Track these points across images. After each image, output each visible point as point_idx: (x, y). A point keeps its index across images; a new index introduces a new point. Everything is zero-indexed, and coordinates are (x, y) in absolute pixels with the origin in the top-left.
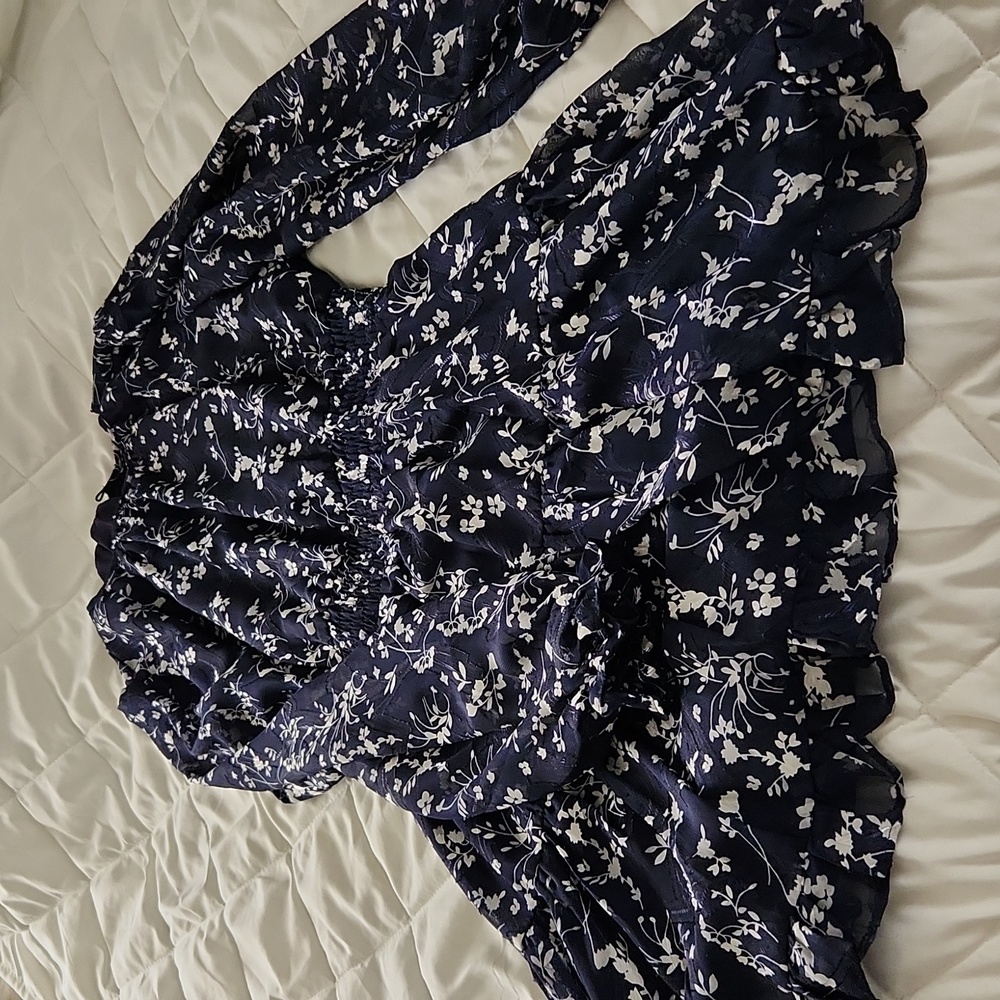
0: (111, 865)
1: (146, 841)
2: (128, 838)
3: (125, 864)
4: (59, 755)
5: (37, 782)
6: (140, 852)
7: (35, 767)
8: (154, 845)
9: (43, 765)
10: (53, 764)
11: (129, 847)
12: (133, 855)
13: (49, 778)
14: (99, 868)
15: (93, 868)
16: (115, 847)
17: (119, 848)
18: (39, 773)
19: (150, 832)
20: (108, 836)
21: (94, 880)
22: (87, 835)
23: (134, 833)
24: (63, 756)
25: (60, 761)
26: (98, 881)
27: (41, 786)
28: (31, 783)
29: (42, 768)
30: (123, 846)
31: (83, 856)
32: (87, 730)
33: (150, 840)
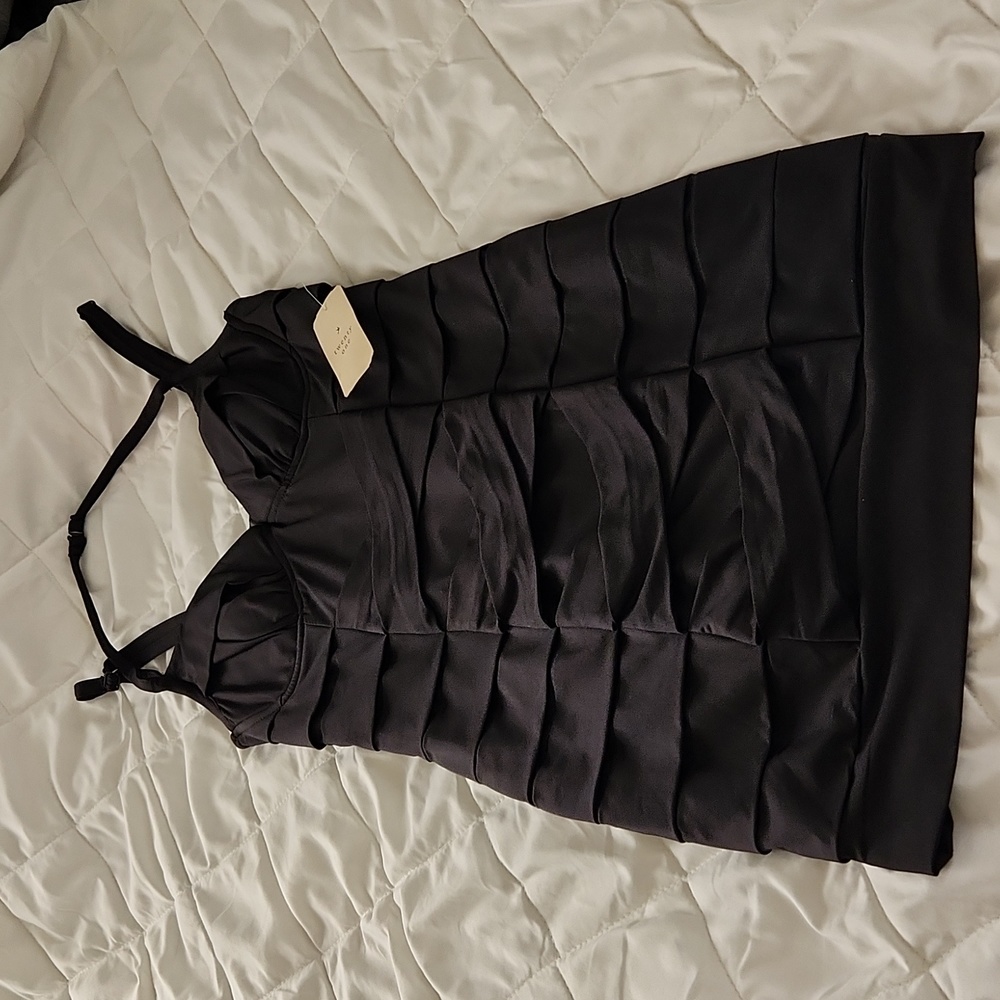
0: (96, 966)
1: (137, 939)
2: (118, 935)
3: (111, 964)
4: (47, 844)
5: (18, 872)
6: (130, 952)
7: (18, 857)
8: (147, 944)
9: (28, 855)
10: (38, 854)
11: (117, 946)
12: (121, 955)
13: (34, 868)
14: (81, 968)
15: (75, 969)
16: (101, 946)
17: (106, 946)
18: (22, 864)
19: (142, 930)
20: (95, 933)
21: (74, 980)
22: (70, 931)
23: (126, 930)
24: (50, 845)
25: (48, 851)
26: (80, 982)
27: (23, 877)
28: (11, 874)
29: (26, 858)
30: (111, 945)
31: (64, 954)
32: (79, 818)
33: (142, 939)
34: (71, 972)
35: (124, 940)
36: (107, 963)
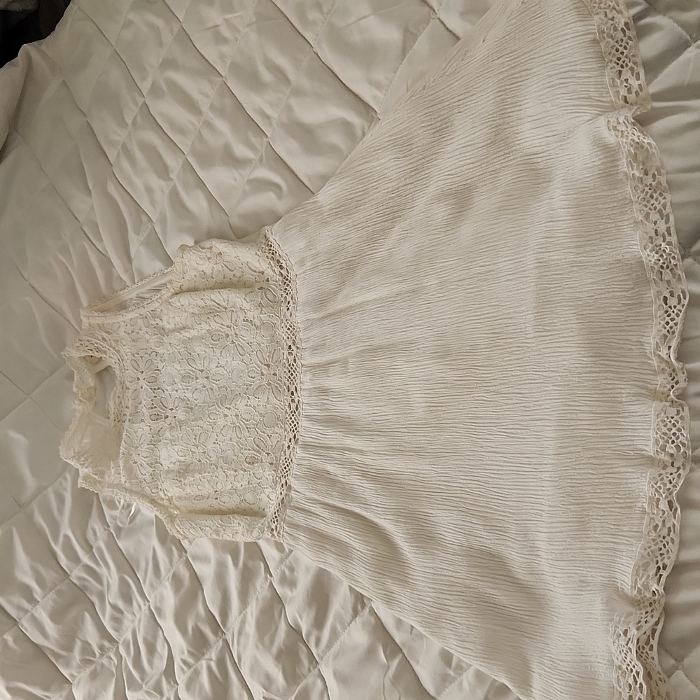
34: (72, 676)
35: (106, 650)
36: (95, 667)
